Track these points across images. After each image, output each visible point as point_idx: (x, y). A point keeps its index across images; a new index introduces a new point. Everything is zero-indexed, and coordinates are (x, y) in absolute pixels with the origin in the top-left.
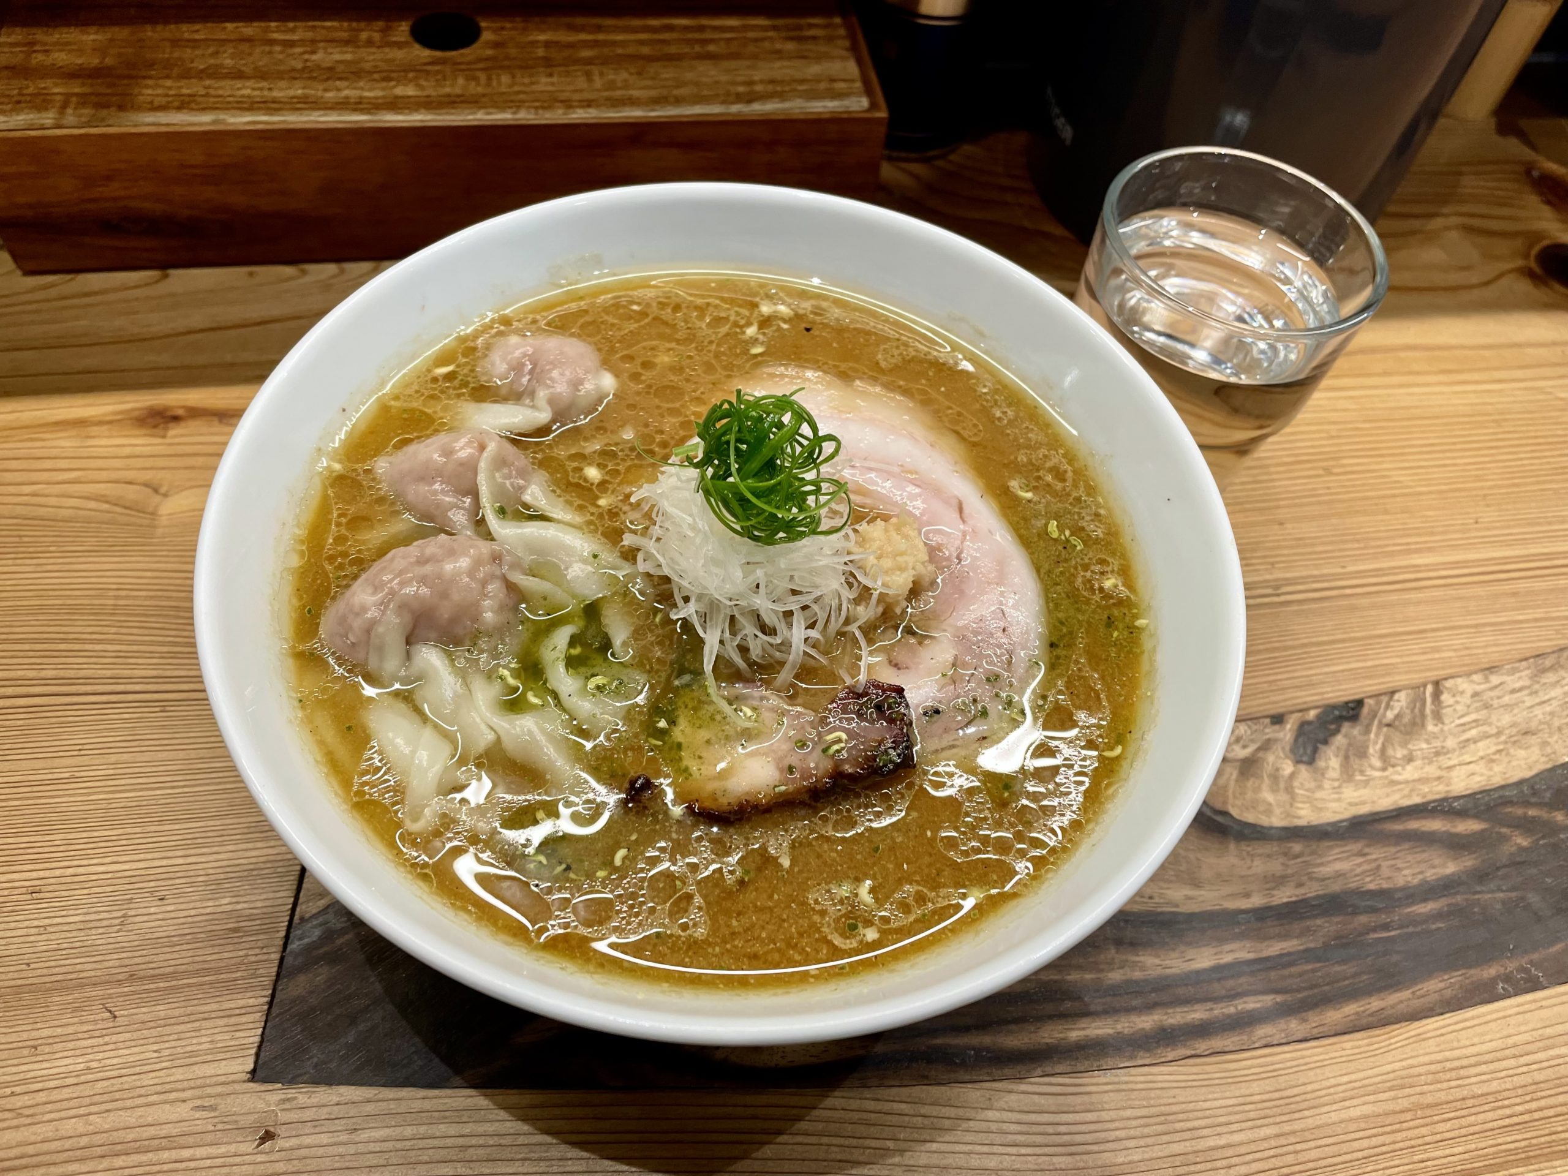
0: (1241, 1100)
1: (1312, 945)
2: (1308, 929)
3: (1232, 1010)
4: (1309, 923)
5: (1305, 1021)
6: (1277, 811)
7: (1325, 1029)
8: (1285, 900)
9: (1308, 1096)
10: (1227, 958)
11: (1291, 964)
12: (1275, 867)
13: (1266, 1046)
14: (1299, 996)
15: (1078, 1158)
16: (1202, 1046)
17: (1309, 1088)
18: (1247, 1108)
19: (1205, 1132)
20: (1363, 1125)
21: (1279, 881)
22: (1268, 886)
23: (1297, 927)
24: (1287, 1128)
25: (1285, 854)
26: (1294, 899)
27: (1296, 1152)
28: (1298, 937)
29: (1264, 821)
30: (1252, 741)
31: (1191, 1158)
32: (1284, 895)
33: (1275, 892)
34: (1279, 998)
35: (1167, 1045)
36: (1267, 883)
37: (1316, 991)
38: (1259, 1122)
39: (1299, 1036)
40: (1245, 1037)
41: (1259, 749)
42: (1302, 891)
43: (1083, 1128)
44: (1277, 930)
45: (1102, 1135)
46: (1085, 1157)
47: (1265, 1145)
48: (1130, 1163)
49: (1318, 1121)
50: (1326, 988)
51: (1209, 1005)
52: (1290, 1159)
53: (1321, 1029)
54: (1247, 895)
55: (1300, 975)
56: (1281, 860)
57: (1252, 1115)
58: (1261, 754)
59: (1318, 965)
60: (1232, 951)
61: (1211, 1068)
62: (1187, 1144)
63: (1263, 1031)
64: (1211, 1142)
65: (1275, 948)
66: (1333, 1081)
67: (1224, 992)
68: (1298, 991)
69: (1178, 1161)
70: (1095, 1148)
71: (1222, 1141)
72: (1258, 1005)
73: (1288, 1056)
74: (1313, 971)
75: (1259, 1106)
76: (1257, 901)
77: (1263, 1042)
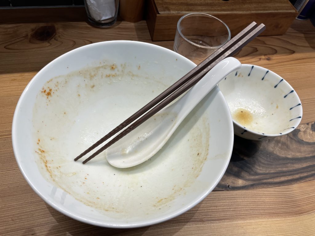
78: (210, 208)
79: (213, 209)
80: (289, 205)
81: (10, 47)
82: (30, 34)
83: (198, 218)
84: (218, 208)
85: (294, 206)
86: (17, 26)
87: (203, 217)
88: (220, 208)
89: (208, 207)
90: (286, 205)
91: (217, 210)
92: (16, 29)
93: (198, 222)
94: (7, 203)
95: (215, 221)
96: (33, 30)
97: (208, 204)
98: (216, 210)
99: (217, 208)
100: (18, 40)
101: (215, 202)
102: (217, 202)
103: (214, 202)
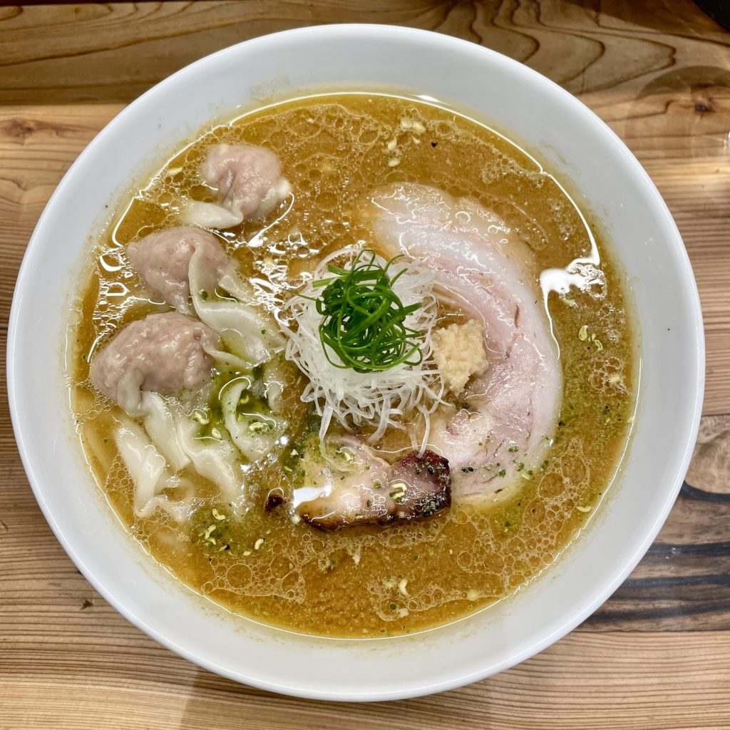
0: (642, 661)
1: (715, 573)
2: (716, 562)
3: (651, 606)
4: (718, 558)
5: (696, 619)
6: (718, 482)
7: (708, 626)
8: (706, 542)
9: (685, 664)
10: (656, 574)
11: (697, 583)
12: (705, 520)
13: (667, 631)
14: (697, 603)
15: (533, 679)
16: (626, 625)
17: (687, 659)
18: (644, 665)
19: (614, 676)
20: (714, 686)
21: (705, 529)
22: (697, 531)
23: (708, 560)
24: (667, 680)
25: (714, 512)
26: (712, 542)
27: (668, 695)
28: (707, 566)
29: (707, 488)
30: (714, 431)
31: (603, 689)
32: (705, 539)
33: (700, 536)
34: (683, 603)
35: (604, 622)
36: (696, 529)
37: (709, 602)
38: (649, 675)
39: (690, 628)
40: (654, 624)
41: (717, 437)
42: (718, 537)
43: (541, 663)
44: (694, 561)
45: (552, 669)
46: (538, 679)
47: (649, 688)
48: (564, 686)
49: (688, 679)
50: (717, 601)
51: (637, 602)
52: (663, 698)
53: (705, 626)
54: (681, 536)
55: (701, 591)
56: (711, 515)
57: (646, 670)
58: (718, 441)
59: (715, 586)
60: (660, 570)
61: (629, 639)
62: (602, 681)
63: (667, 622)
64: (616, 682)
65: (689, 572)
66: (703, 658)
67: (648, 595)
68: (697, 600)
69: (594, 689)
70: (545, 675)
71: (625, 682)
72: (669, 606)
73: (679, 639)
74: (711, 589)
75: (653, 665)
76: (686, 540)
77: (665, 628)
80: (517, 698)
85: (533, 705)
90: (506, 696)
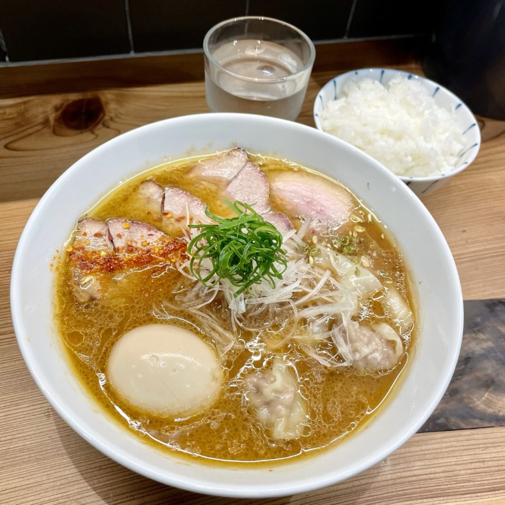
78: (470, 465)
79: (477, 467)
81: (16, 145)
82: (52, 117)
83: (449, 489)
84: (487, 464)
86: (25, 103)
87: (458, 485)
88: (490, 464)
89: (466, 464)
91: (486, 469)
92: (22, 107)
93: (449, 497)
94: (52, 472)
95: (486, 493)
96: (57, 109)
97: (465, 458)
98: (483, 470)
99: (486, 466)
100: (30, 131)
101: (480, 452)
102: (484, 452)
103: (477, 451)
